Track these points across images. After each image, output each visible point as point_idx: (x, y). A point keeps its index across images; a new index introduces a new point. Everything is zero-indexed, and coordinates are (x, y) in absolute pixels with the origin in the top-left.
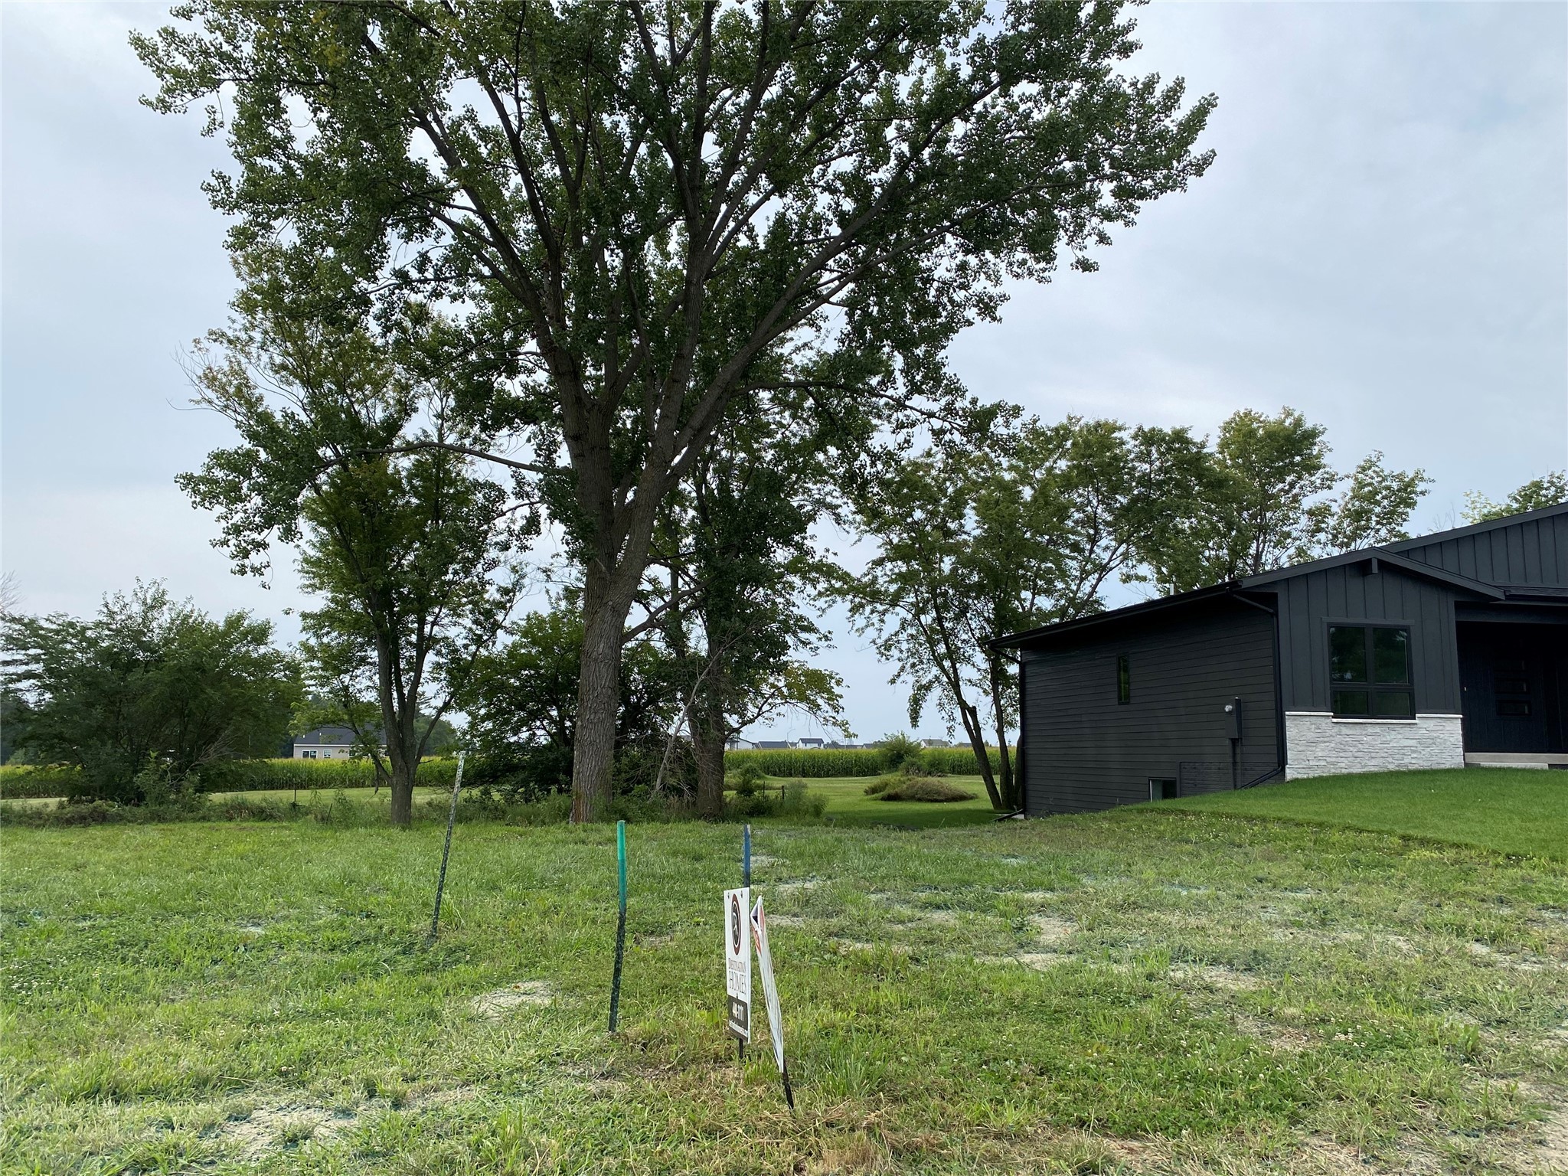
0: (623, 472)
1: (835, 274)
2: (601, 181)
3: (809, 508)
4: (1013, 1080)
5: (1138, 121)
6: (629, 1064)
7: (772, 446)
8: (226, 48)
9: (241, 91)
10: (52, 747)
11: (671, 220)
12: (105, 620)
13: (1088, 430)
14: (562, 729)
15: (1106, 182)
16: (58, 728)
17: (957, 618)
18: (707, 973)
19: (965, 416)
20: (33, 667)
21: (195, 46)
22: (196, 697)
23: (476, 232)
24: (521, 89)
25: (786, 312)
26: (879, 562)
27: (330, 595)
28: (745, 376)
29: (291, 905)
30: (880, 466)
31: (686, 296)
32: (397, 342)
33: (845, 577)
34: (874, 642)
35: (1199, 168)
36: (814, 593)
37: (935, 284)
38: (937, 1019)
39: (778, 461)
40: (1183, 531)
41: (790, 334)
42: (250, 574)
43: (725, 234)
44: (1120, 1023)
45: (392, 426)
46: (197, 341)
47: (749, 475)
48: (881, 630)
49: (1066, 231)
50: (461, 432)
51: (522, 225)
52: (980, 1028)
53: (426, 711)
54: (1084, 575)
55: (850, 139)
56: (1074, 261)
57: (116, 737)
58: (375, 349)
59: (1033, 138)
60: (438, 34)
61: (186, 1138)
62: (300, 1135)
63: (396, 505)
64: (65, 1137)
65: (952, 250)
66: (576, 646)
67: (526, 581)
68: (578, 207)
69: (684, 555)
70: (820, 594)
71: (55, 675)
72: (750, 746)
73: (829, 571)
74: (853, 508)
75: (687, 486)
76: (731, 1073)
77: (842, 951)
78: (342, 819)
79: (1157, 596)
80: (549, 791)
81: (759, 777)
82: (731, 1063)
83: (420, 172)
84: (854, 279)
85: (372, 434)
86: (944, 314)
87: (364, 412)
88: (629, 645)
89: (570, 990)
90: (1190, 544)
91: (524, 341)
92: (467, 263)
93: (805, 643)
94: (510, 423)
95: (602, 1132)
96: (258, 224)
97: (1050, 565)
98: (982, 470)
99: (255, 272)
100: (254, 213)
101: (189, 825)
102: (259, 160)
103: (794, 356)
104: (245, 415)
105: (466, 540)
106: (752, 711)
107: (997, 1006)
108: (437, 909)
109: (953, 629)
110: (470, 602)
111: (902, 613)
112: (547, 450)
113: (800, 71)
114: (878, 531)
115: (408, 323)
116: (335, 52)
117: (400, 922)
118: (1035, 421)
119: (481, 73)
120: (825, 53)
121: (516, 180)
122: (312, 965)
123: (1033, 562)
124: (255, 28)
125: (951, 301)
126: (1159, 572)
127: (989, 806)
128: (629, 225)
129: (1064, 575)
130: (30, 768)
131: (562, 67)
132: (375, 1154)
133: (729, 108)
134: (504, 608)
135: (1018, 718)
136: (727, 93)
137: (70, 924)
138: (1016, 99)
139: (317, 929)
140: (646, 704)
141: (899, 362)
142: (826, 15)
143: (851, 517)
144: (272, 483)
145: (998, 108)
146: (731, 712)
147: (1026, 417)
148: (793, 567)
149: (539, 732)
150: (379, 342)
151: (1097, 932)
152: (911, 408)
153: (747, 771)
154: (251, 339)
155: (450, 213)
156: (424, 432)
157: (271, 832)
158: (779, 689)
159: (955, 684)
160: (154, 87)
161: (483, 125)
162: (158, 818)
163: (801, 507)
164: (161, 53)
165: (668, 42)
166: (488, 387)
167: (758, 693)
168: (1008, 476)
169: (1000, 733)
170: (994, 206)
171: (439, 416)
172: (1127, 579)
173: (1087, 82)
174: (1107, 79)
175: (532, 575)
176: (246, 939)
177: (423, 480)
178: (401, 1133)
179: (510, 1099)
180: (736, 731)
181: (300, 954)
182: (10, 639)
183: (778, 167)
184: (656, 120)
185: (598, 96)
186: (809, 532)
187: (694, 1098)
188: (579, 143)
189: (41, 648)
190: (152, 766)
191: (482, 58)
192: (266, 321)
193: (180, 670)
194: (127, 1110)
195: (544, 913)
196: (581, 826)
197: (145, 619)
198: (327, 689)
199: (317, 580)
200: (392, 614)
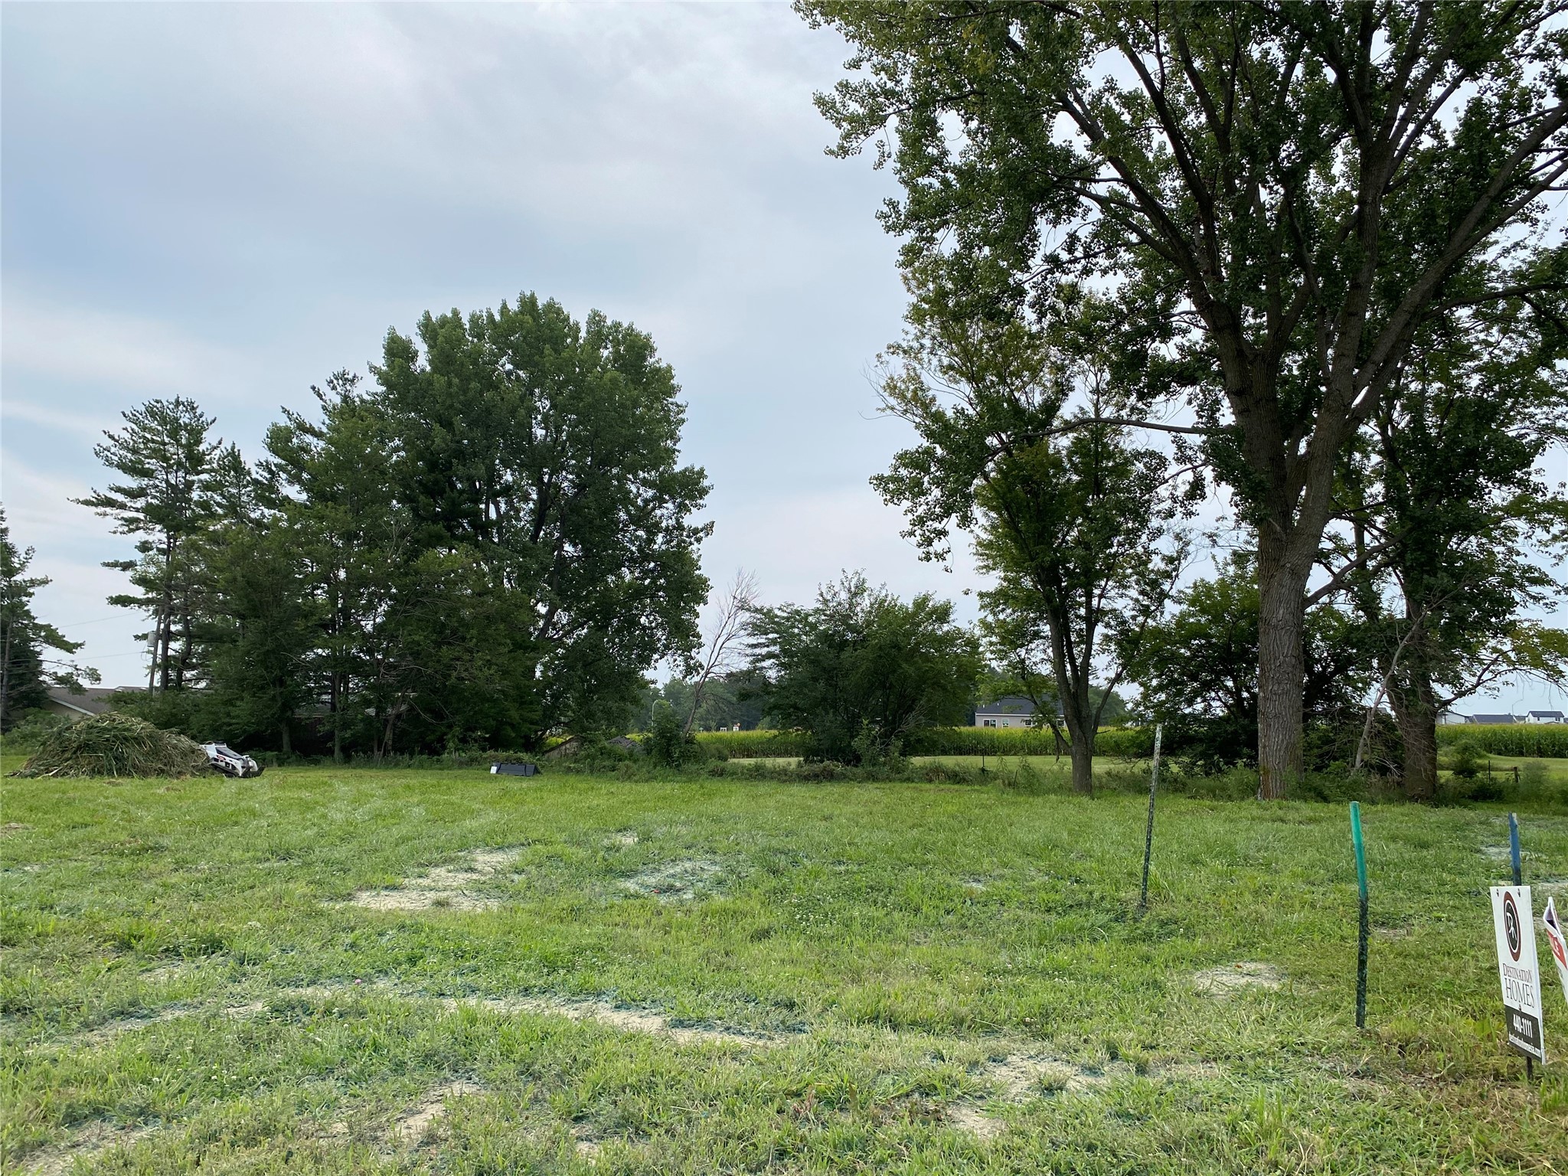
0: (1292, 423)
1: (1556, 154)
2: (1255, 118)
3: (1534, 436)
6: (1387, 1066)
7: (1478, 370)
8: (890, 85)
9: (902, 121)
10: (790, 715)
11: (1336, 139)
12: (821, 607)
14: (1240, 700)
16: (793, 699)
20: (772, 649)
21: (865, 91)
22: (894, 671)
23: (1121, 200)
24: (1162, 44)
25: (1489, 211)
27: (1002, 575)
28: (1437, 292)
29: (1005, 865)
31: (1358, 221)
32: (1051, 325)
36: (1546, 537)
39: (1486, 386)
41: (1494, 236)
42: (934, 560)
43: (1403, 141)
45: (1051, 408)
46: (879, 356)
47: (1444, 406)
50: (1116, 405)
51: (1168, 183)
53: (1092, 682)
57: (835, 707)
58: (1031, 336)
60: (1078, 15)
61: (958, 1072)
62: (1055, 1085)
63: (1058, 484)
64: (861, 1053)
66: (1252, 613)
67: (1191, 548)
68: (1229, 151)
69: (1368, 507)
70: (1555, 538)
71: (789, 655)
72: (1463, 721)
75: (1369, 429)
76: (1521, 1096)
78: (1029, 785)
80: (1234, 765)
81: (1481, 757)
82: (1518, 1084)
83: (1067, 153)
85: (1033, 418)
87: (1023, 398)
88: (1309, 610)
89: (1299, 976)
91: (1177, 302)
92: (1116, 234)
93: (1536, 599)
94: (1166, 388)
95: (1371, 1137)
96: (923, 239)
99: (922, 284)
100: (921, 230)
101: (898, 785)
102: (920, 180)
103: (1501, 261)
104: (921, 416)
105: (1129, 510)
106: (1469, 680)
108: (1145, 880)
110: (1135, 574)
112: (1210, 410)
115: (1061, 306)
116: (984, 61)
117: (1109, 889)
119: (1121, 40)
121: (1160, 137)
122: (1032, 924)
124: (912, 59)
128: (1289, 157)
130: (776, 732)
132: (1128, 1115)
134: (1170, 577)
137: (830, 867)
139: (1031, 890)
140: (1333, 674)
144: (948, 476)
146: (1442, 681)
148: (1516, 509)
149: (1215, 704)
150: (1035, 329)
153: (1466, 749)
154: (922, 346)
155: (1096, 188)
156: (1082, 409)
157: (971, 795)
158: (1503, 654)
160: (833, 135)
161: (1125, 92)
162: (873, 778)
163: (1521, 436)
164: (838, 105)
166: (1141, 356)
167: (1474, 658)
171: (1093, 392)
175: (1197, 541)
176: (970, 893)
177: (1083, 456)
178: (1152, 1100)
179: (1259, 1084)
180: (1449, 702)
181: (1020, 912)
182: (755, 626)
183: (1469, 47)
184: (1314, 35)
185: (1246, 27)
186: (1533, 467)
187: (1478, 1117)
188: (1225, 83)
189: (777, 632)
190: (864, 732)
191: (1121, 24)
192: (932, 326)
193: (880, 648)
194: (904, 1038)
195: (1256, 893)
196: (1275, 802)
197: (851, 604)
198: (1005, 662)
199: (990, 562)
200: (1060, 589)
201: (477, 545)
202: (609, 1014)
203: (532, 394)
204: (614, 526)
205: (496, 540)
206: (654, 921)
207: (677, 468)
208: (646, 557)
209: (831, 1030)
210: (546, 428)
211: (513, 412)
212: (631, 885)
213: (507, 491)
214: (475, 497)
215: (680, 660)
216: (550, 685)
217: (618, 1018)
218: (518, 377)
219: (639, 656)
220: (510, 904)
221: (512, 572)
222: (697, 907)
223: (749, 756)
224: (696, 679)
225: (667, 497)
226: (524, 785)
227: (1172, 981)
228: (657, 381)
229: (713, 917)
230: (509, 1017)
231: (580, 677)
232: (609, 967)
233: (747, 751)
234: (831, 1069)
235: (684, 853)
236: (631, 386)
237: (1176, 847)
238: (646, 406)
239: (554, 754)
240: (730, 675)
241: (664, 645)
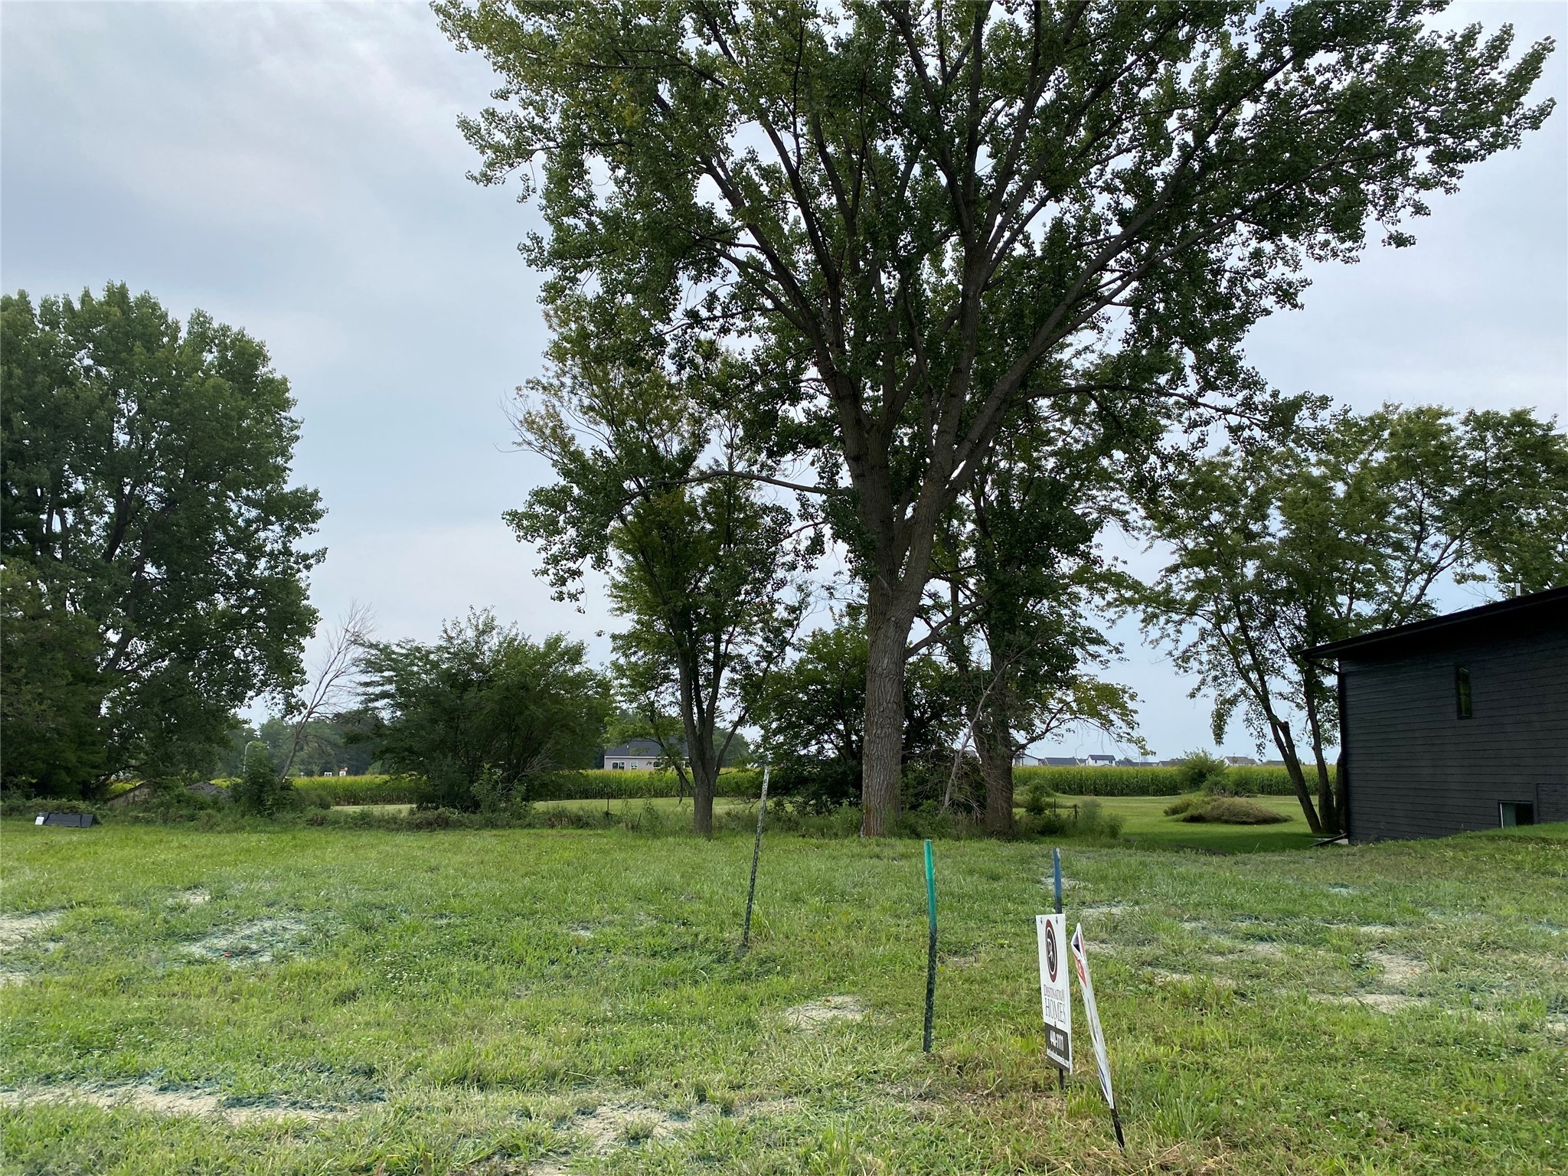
0: (902, 489)
1: (1117, 274)
2: (878, 206)
3: (1095, 515)
4: (1368, 1135)
5: (1457, 77)
6: (946, 1086)
7: (1053, 454)
8: (538, 121)
9: (550, 158)
10: (404, 759)
11: (946, 236)
12: (444, 644)
13: (1409, 418)
14: (849, 742)
15: (1421, 147)
16: (408, 742)
17: (1264, 627)
18: (1017, 998)
19: (1266, 411)
20: (387, 687)
21: (511, 122)
22: (521, 713)
23: (759, 267)
24: (799, 125)
25: (1066, 317)
26: (1174, 569)
27: (636, 617)
28: (1023, 385)
29: (615, 911)
30: (1171, 468)
31: (962, 312)
32: (690, 378)
33: (1136, 586)
34: (1170, 654)
35: (1535, 122)
36: (1102, 603)
37: (1227, 275)
38: (1272, 1061)
39: (1059, 469)
40: (1529, 524)
41: (1069, 339)
42: (567, 600)
43: (1000, 245)
44: (1491, 1080)
45: (687, 458)
46: (519, 389)
47: (1028, 484)
48: (1177, 641)
49: (1375, 206)
50: (748, 460)
51: (802, 256)
52: (1323, 1073)
53: (719, 724)
54: (1410, 575)
55: (1128, 135)
56: (1386, 236)
57: (454, 749)
58: (671, 386)
59: (1333, 111)
60: (722, 85)
61: (543, 1128)
62: (641, 1134)
63: (692, 531)
64: (442, 1118)
65: (1244, 238)
66: (861, 661)
67: (811, 599)
68: (855, 234)
69: (963, 569)
70: (1109, 604)
71: (406, 694)
72: (1036, 763)
73: (1118, 580)
74: (1142, 512)
75: (965, 500)
76: (1053, 1105)
77: (1158, 981)
78: (650, 828)
79: (1500, 598)
80: (841, 804)
81: (1049, 795)
82: (1051, 1093)
83: (709, 214)
84: (1138, 278)
85: (669, 466)
86: (1238, 305)
87: (662, 446)
88: (911, 660)
89: (880, 1006)
90: (1538, 538)
91: (805, 368)
92: (752, 298)
93: (1094, 657)
94: (793, 448)
95: (926, 1156)
96: (566, 278)
97: (1369, 566)
98: (1287, 466)
99: (564, 323)
100: (565, 269)
101: (518, 831)
102: (565, 219)
103: (1074, 361)
104: (559, 454)
105: (757, 562)
106: (1040, 727)
107: (1340, 1051)
108: (748, 920)
109: (1259, 639)
110: (761, 621)
111: (1200, 622)
112: (830, 472)
113: (1074, 72)
114: (1171, 535)
115: (699, 360)
116: (632, 114)
117: (714, 931)
118: (1346, 412)
119: (762, 116)
120: (1100, 51)
121: (794, 212)
122: (637, 970)
123: (1349, 564)
124: (561, 100)
125: (1246, 291)
126: (1502, 570)
127: (1306, 829)
128: (905, 247)
129: (1386, 576)
130: (386, 777)
131: (836, 100)
132: (709, 1158)
133: (1002, 119)
134: (791, 625)
135: (1338, 735)
136: (999, 104)
137: (431, 921)
138: (1312, 72)
139: (639, 936)
140: (930, 719)
141: (1189, 358)
142: (1100, 12)
143: (1140, 524)
144: (584, 516)
145: (1292, 84)
146: (1017, 727)
147: (1335, 407)
148: (1079, 578)
149: (828, 746)
150: (674, 379)
151: (1452, 974)
152: (1205, 405)
153: (1036, 788)
154: (563, 384)
155: (735, 252)
156: (716, 461)
157: (591, 840)
158: (1067, 704)
159: (1264, 698)
160: (477, 161)
161: (764, 165)
162: (491, 824)
163: (1085, 515)
164: (483, 132)
165: (938, 62)
166: (773, 415)
167: (1045, 708)
168: (1316, 472)
169: (1317, 750)
170: (1290, 187)
171: (728, 446)
172: (1462, 579)
173: (1395, 43)
174: (1418, 37)
175: (818, 593)
176: (577, 941)
177: (716, 506)
178: (733, 1140)
179: (833, 1114)
180: (1024, 747)
181: (626, 958)
182: (369, 662)
183: (1053, 172)
184: (929, 140)
185: (872, 123)
186: (1095, 541)
187: (1017, 1127)
188: (854, 171)
189: (393, 670)
190: (485, 777)
191: (762, 101)
192: (575, 366)
193: (507, 689)
194: (491, 1098)
195: (849, 928)
196: (873, 840)
197: (477, 643)
198: (635, 705)
199: (624, 604)
200: (691, 633)
201: (34, 561)
202: (150, 1098)
203: (116, 394)
204: (209, 548)
205: (59, 556)
206: (221, 989)
207: (287, 489)
208: (243, 582)
209: (412, 1095)
210: (131, 433)
211: (90, 413)
212: (196, 950)
213: (76, 501)
214: (36, 506)
215: (280, 698)
216: (118, 723)
217: (162, 1102)
218: (99, 374)
219: (230, 692)
220: (39, 978)
221: (77, 594)
222: (273, 972)
223: (354, 804)
224: (297, 719)
225: (273, 519)
226: (75, 838)
227: (764, 1019)
228: (270, 392)
229: (292, 980)
230: (21, 1111)
231: (157, 715)
232: (158, 1044)
233: (353, 797)
234: (407, 1139)
235: (265, 911)
236: (239, 396)
237: (780, 885)
238: (254, 418)
239: (119, 803)
240: (338, 715)
241: (261, 681)
